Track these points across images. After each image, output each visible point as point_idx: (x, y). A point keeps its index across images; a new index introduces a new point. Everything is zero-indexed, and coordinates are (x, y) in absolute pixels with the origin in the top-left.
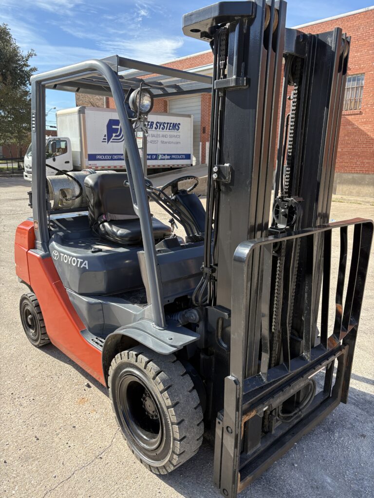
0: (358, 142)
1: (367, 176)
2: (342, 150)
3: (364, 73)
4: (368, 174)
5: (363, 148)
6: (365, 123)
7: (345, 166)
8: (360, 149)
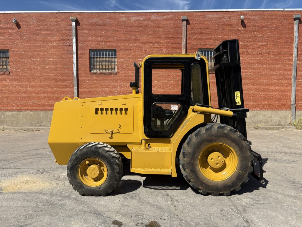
0: (12, 91)
1: (21, 112)
2: (2, 96)
3: (8, 50)
4: (22, 111)
5: (16, 95)
6: (15, 80)
7: (6, 107)
8: (13, 96)
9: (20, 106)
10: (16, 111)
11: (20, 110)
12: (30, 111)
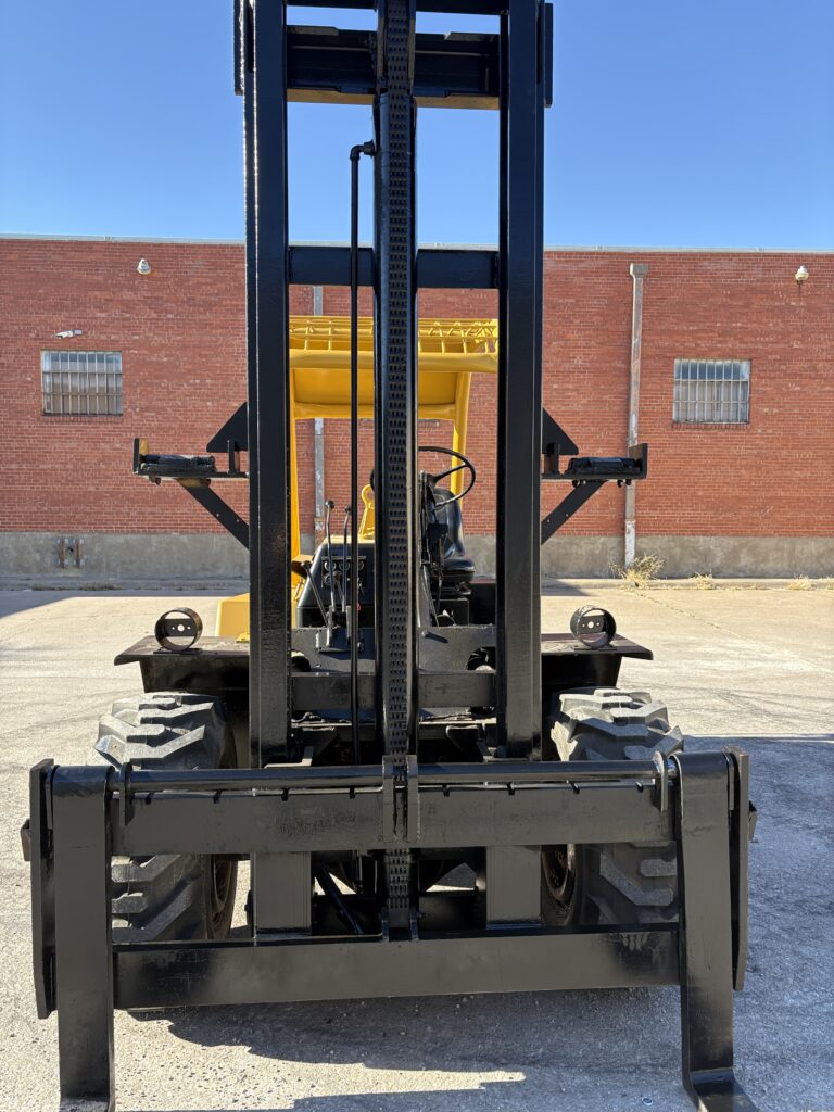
9: (151, 517)
10: (138, 532)
11: (152, 531)
12: (182, 533)
